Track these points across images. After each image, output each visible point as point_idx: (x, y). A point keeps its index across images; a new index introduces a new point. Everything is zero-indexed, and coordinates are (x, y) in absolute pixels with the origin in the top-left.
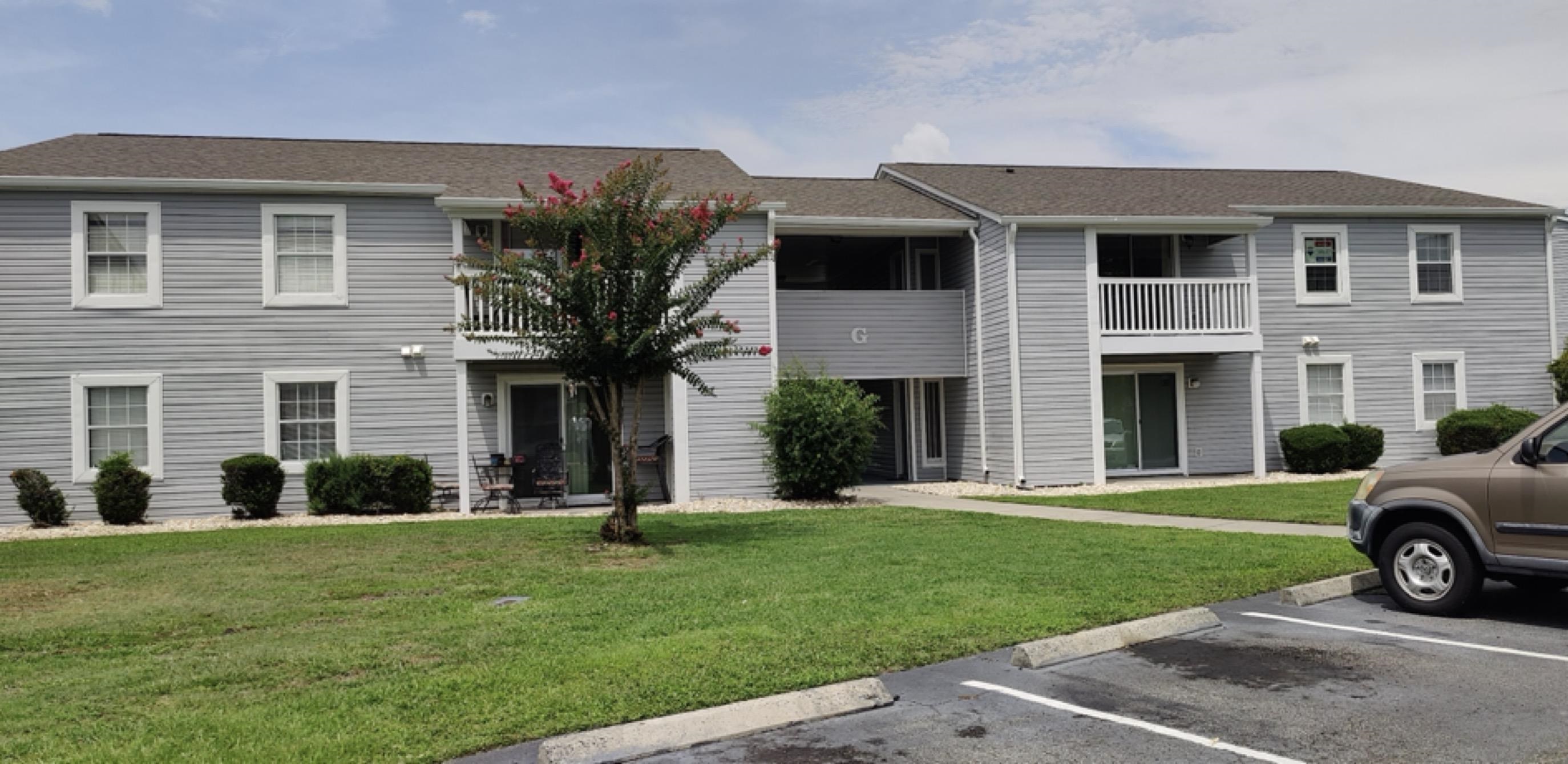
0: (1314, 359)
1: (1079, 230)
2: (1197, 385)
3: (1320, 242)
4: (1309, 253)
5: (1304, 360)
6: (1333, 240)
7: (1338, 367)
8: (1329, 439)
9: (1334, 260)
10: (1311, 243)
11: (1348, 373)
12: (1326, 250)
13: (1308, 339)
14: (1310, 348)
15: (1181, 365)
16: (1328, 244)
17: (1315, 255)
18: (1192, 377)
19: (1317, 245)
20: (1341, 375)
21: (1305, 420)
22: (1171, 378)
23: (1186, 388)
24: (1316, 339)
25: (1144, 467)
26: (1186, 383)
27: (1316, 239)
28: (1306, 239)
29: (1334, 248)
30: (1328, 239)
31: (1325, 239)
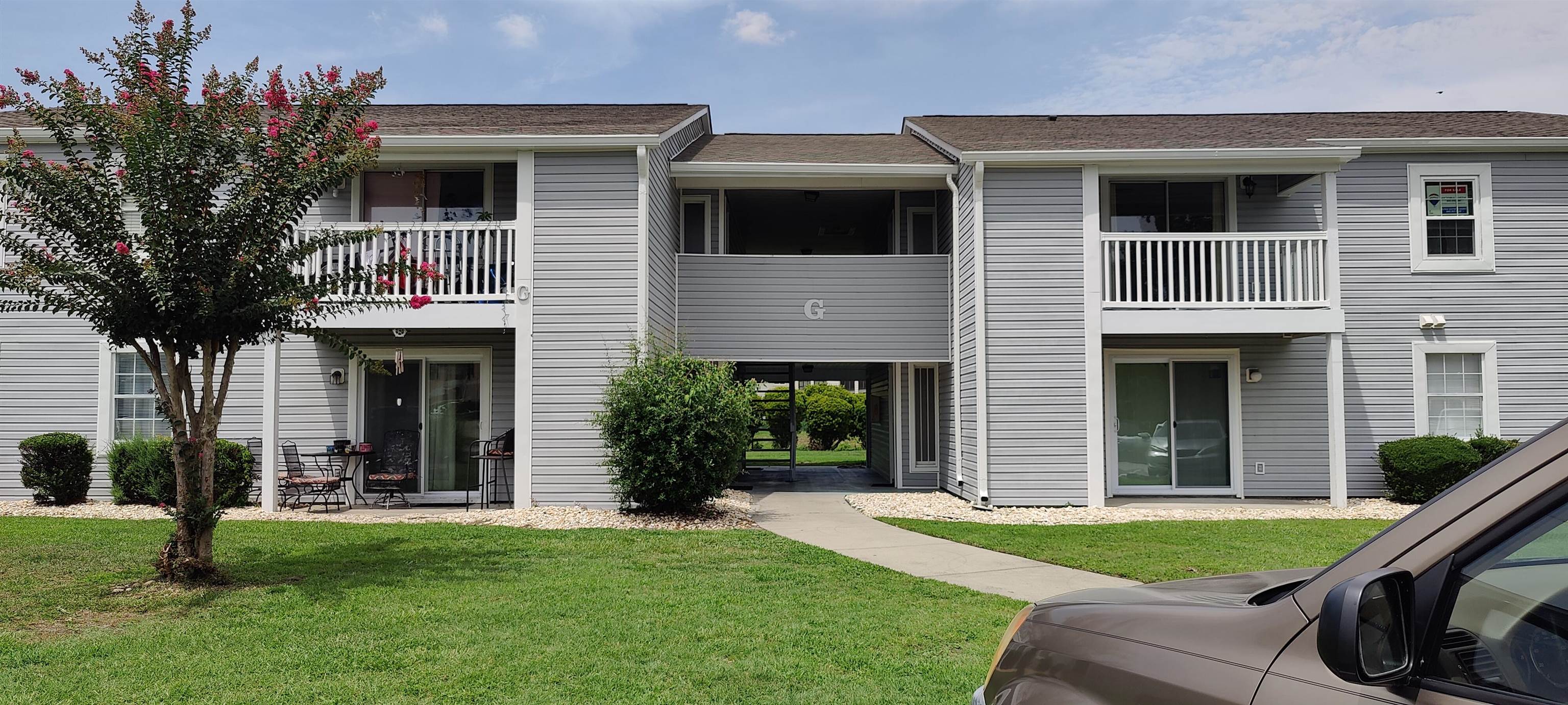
0: (1437, 346)
1: (1074, 170)
2: (1257, 377)
3: (1448, 187)
4: (1432, 202)
5: (1420, 347)
6: (1470, 184)
7: (1476, 358)
8: (1449, 457)
9: (1471, 213)
10: (1437, 189)
11: (1489, 366)
12: (1460, 199)
13: (1428, 319)
14: (1429, 331)
15: (1237, 350)
16: (1462, 191)
17: (1441, 205)
18: (1250, 367)
19: (1444, 191)
20: (1479, 369)
21: (1421, 430)
22: (1222, 368)
23: (1243, 382)
24: (1440, 319)
25: (1180, 484)
26: (1243, 375)
27: (1443, 183)
28: (1427, 184)
29: (1470, 195)
30: (1459, 183)
31: (1454, 183)
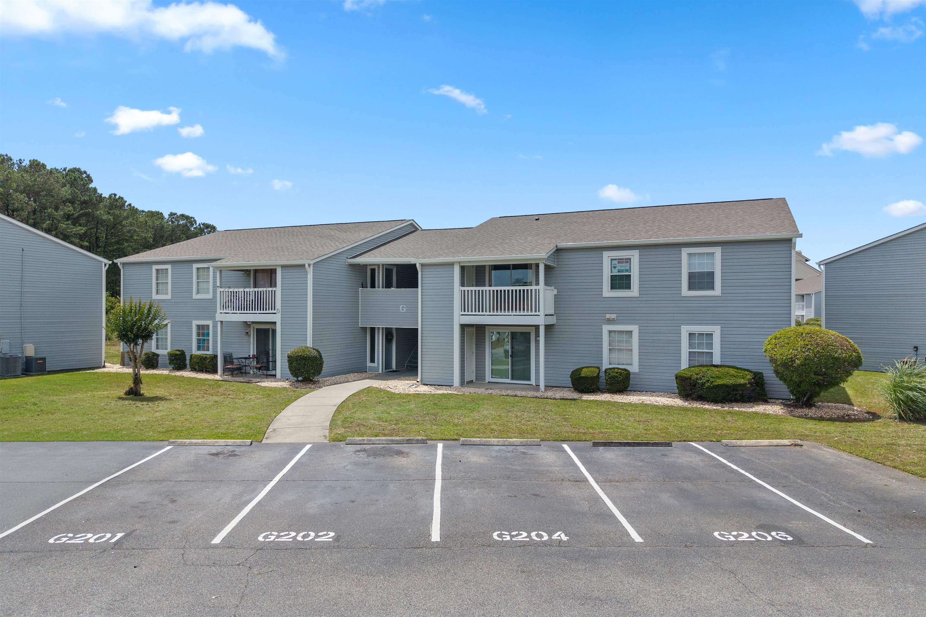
0: (613, 327)
1: (452, 264)
3: (620, 261)
4: (613, 267)
5: (606, 328)
6: (630, 259)
7: (629, 332)
9: (630, 272)
10: (615, 262)
11: (635, 336)
12: (625, 265)
13: (608, 316)
14: (610, 322)
15: (534, 328)
16: (627, 262)
17: (617, 268)
19: (619, 263)
20: (630, 337)
21: (606, 361)
23: (536, 340)
24: (615, 316)
25: (513, 378)
26: (536, 337)
27: (619, 259)
28: (612, 260)
29: (630, 264)
30: (625, 259)
31: (623, 259)
